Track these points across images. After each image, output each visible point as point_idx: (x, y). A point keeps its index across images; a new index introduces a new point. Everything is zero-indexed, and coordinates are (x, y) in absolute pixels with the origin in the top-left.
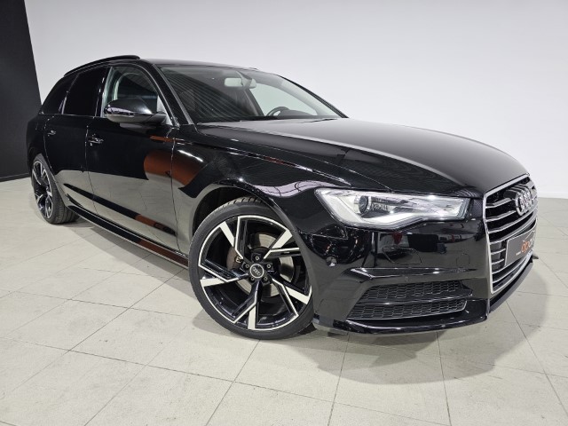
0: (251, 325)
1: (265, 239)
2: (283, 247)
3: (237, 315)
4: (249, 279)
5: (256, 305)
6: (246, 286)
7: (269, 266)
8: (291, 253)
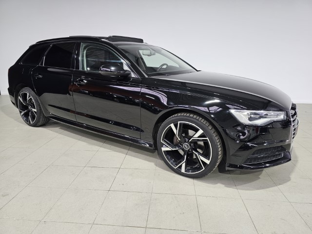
0: (183, 170)
1: (191, 132)
2: (198, 137)
3: (177, 165)
4: (183, 150)
5: (185, 162)
6: (182, 152)
7: (192, 145)
8: (203, 140)
